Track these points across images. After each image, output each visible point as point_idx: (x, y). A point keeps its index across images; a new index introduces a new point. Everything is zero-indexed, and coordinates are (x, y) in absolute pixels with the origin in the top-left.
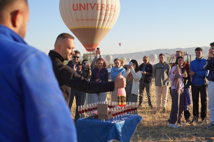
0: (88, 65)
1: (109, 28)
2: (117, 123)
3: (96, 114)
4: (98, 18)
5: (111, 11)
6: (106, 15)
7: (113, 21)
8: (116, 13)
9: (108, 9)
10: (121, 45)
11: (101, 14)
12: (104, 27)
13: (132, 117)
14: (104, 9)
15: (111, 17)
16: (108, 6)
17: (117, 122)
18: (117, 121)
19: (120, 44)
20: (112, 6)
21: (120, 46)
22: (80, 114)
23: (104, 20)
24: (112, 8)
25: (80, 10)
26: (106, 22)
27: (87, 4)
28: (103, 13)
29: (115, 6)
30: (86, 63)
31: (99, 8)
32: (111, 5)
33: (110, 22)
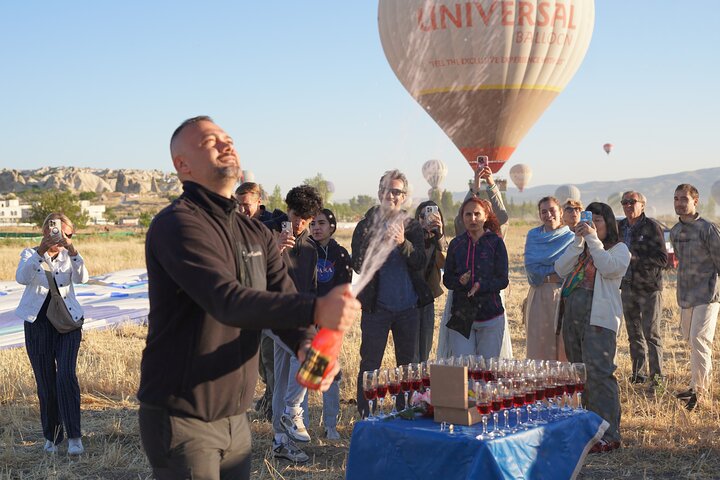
0: (434, 222)
1: (549, 89)
2: (497, 441)
3: (426, 403)
4: (508, 54)
5: (554, 25)
6: (536, 41)
7: (564, 63)
8: (575, 33)
9: (542, 20)
10: (612, 148)
11: (519, 38)
12: (531, 84)
13: (562, 418)
14: (529, 19)
15: (558, 49)
16: (545, 8)
17: (496, 437)
18: (496, 432)
19: (607, 148)
20: (559, 6)
21: (608, 152)
22: (371, 402)
23: (531, 60)
24: (561, 13)
25: (444, 27)
26: (539, 66)
27: (468, 6)
28: (525, 34)
29: (572, 7)
30: (427, 214)
31: (512, 18)
32: (557, 5)
33: (552, 66)
